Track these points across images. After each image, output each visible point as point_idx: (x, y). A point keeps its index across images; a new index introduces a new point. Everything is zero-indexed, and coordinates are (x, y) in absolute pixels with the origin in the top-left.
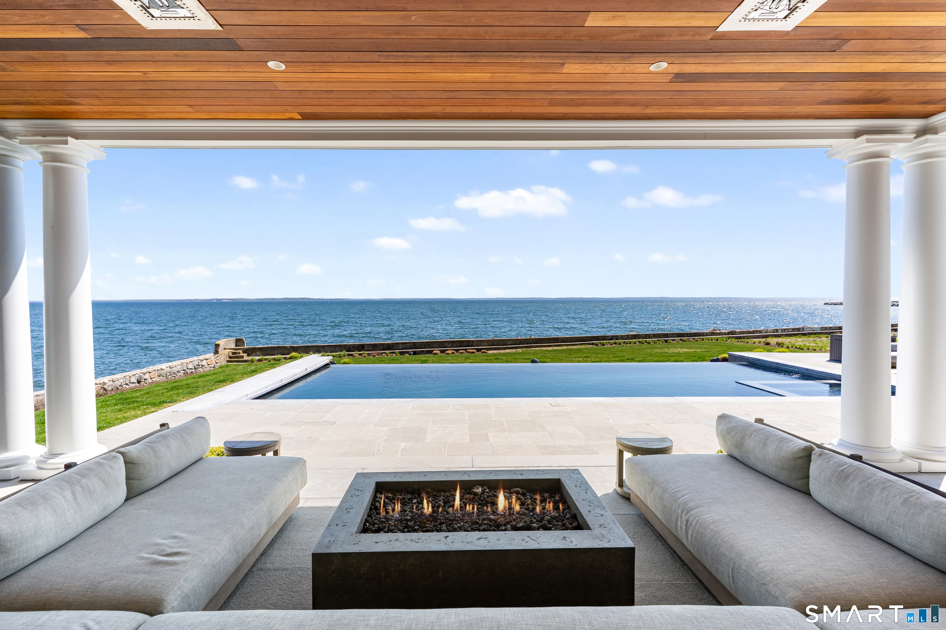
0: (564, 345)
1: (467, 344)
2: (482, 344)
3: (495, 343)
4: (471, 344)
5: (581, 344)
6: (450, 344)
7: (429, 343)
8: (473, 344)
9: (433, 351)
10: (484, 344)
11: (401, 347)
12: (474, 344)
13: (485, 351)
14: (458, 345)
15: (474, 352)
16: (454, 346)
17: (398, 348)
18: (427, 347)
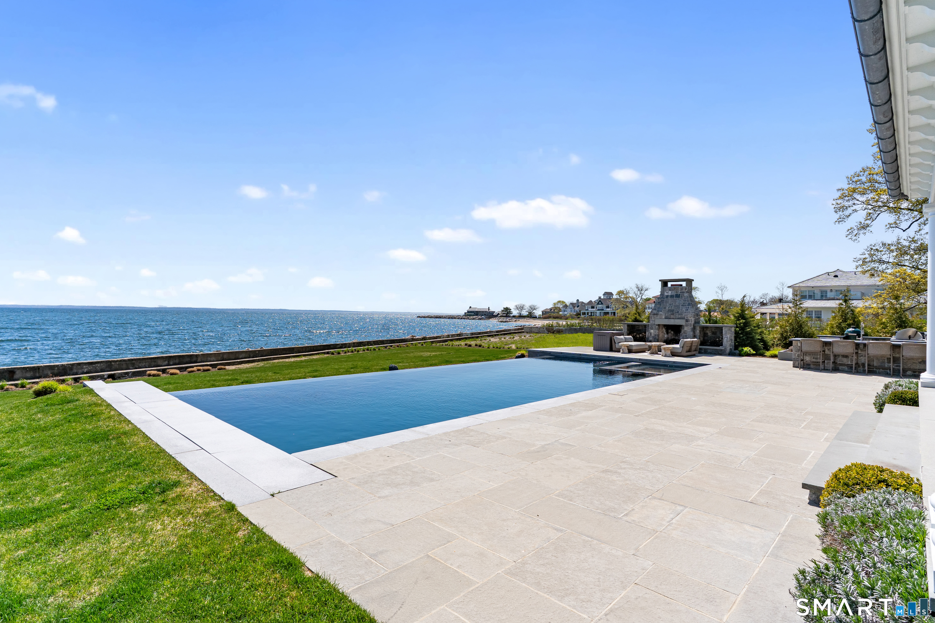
0: (302, 355)
1: (189, 359)
2: (209, 359)
3: (225, 357)
4: (194, 359)
5: (318, 354)
6: (166, 361)
7: (134, 362)
8: (197, 359)
9: (146, 371)
10: (212, 359)
11: (85, 370)
12: (199, 360)
13: (223, 367)
14: (177, 361)
15: (208, 370)
16: (171, 363)
17: (80, 371)
18: (131, 368)
